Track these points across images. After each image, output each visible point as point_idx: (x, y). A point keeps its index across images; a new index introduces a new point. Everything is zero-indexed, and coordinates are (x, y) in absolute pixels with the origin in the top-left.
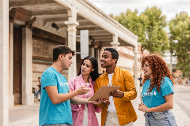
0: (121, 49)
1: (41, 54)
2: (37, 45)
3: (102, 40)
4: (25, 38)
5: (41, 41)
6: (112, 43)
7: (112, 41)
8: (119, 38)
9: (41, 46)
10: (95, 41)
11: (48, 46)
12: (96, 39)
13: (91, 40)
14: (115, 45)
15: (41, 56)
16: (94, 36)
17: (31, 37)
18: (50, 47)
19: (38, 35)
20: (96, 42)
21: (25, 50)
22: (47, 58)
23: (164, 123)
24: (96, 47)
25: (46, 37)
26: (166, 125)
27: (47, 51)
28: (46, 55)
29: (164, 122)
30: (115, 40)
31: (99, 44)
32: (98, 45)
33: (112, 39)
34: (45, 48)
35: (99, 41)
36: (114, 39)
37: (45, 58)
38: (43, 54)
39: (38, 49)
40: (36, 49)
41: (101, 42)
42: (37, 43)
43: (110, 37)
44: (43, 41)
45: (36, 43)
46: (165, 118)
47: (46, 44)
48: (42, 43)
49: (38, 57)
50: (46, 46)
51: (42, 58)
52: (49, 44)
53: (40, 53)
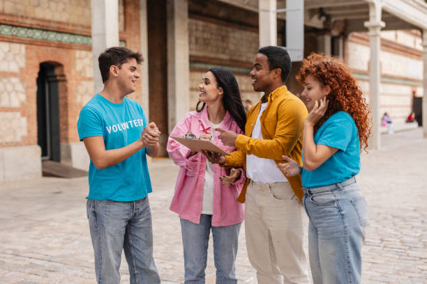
0: (396, 36)
1: (211, 52)
2: (204, 31)
3: (350, 18)
4: (173, 17)
5: (212, 22)
6: (367, 24)
7: (368, 19)
8: (384, 12)
9: (212, 34)
10: (333, 20)
11: (227, 32)
12: (334, 15)
13: (323, 19)
14: (375, 27)
15: (212, 55)
16: (330, 9)
17: (186, 14)
18: (231, 35)
19: (205, 11)
20: (335, 22)
21: (173, 43)
22: (226, 60)
23: (330, 212)
24: (335, 33)
25: (222, 13)
26: (333, 215)
27: (225, 45)
28: (223, 52)
29: (330, 209)
30: (375, 17)
31: (342, 25)
32: (341, 29)
33: (367, 13)
34: (220, 38)
35: (342, 18)
36: (371, 14)
37: (220, 60)
38: (217, 52)
39: (205, 40)
40: (201, 41)
41: (346, 22)
42: (203, 26)
43: (364, 10)
44: (217, 24)
45: (200, 28)
46: (334, 202)
47: (224, 28)
48: (213, 26)
49: (205, 57)
50: (224, 33)
51: (213, 59)
52: (230, 29)
53: (209, 48)
